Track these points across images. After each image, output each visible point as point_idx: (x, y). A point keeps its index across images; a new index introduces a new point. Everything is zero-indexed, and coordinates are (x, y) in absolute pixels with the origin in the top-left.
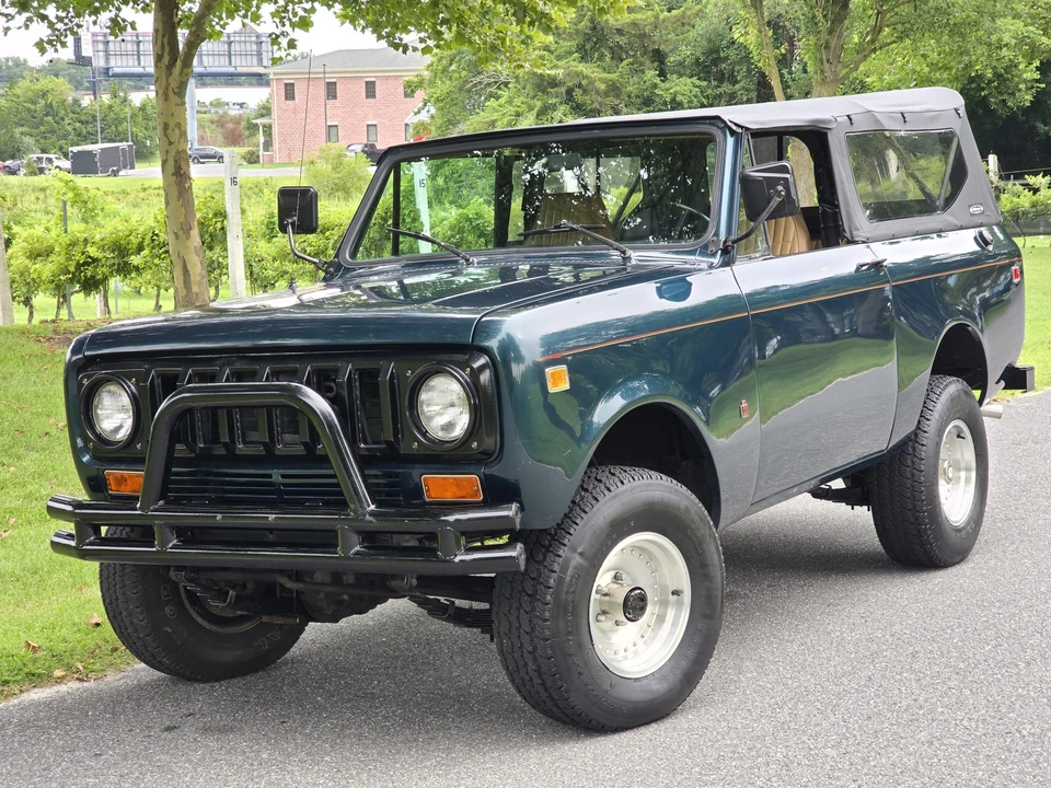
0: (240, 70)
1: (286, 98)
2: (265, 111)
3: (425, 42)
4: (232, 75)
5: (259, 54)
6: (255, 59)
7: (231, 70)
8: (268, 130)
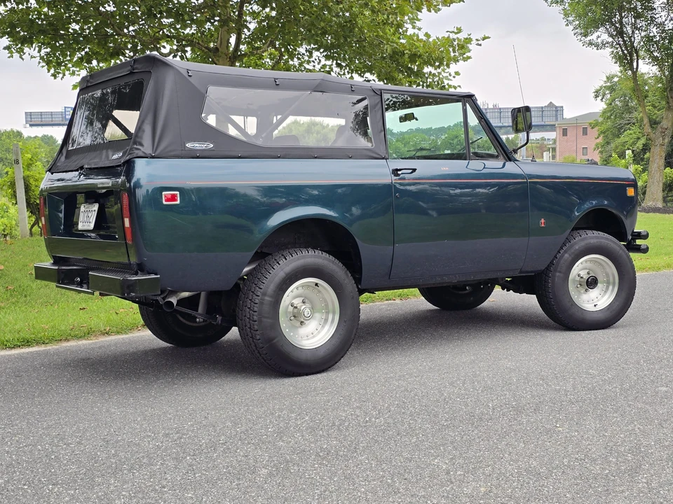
0: (547, 123)
1: (563, 135)
4: (543, 125)
8: (554, 149)
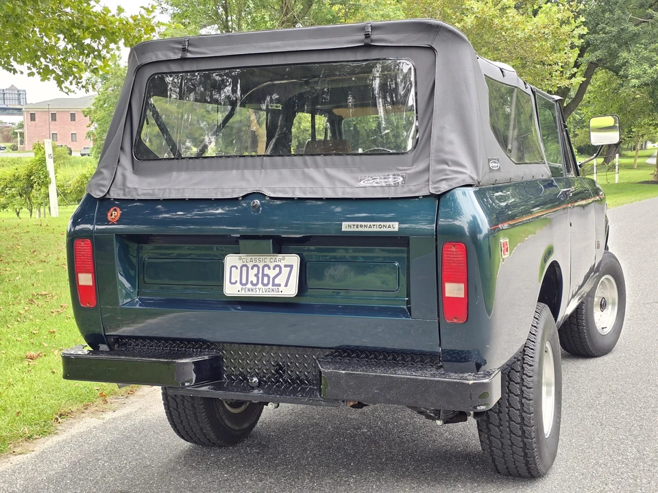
0: (9, 107)
1: (31, 120)
2: (21, 126)
3: (31, 69)
4: (5, 109)
5: (19, 99)
6: (17, 102)
7: (5, 106)
8: (22, 135)
